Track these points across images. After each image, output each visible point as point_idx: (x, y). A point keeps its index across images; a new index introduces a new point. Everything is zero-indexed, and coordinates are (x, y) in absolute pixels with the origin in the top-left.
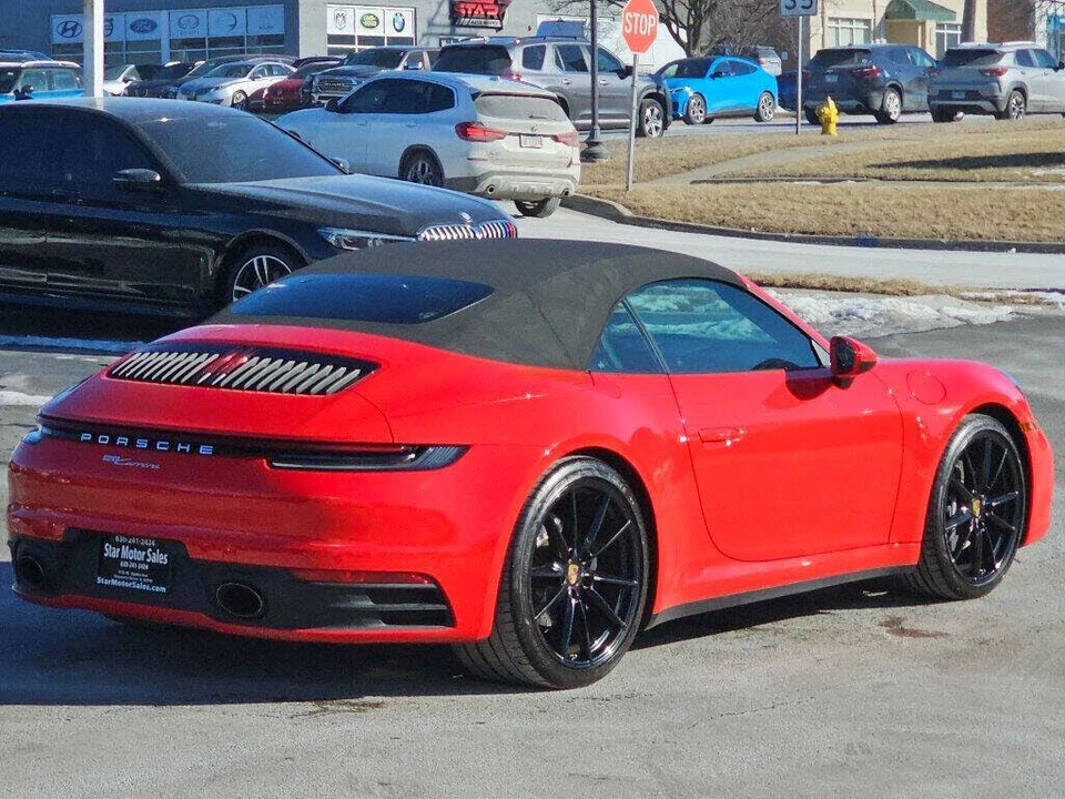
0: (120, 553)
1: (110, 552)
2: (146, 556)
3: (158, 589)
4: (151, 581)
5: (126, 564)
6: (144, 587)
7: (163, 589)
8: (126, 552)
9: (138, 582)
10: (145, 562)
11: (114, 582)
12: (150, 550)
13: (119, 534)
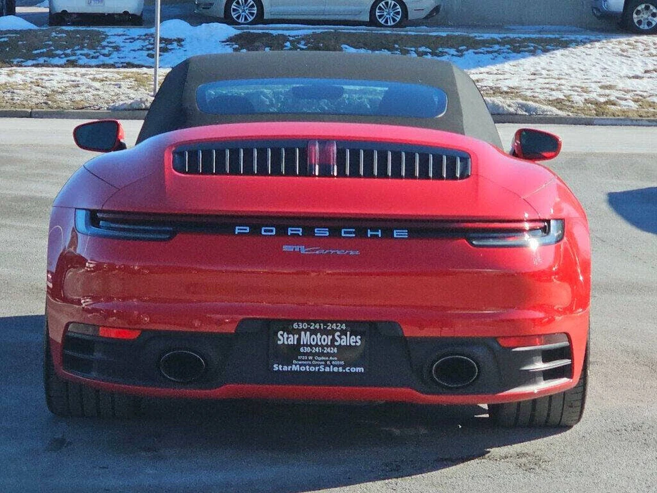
0: (299, 340)
1: (285, 339)
2: (333, 340)
3: (353, 370)
4: (342, 363)
5: (308, 350)
6: (336, 369)
7: (361, 370)
8: (306, 338)
9: (326, 365)
10: (332, 345)
11: (295, 368)
12: (338, 333)
13: (298, 321)
